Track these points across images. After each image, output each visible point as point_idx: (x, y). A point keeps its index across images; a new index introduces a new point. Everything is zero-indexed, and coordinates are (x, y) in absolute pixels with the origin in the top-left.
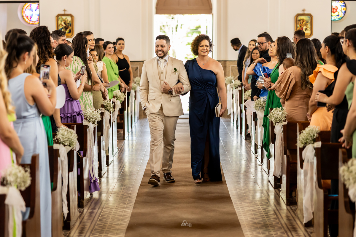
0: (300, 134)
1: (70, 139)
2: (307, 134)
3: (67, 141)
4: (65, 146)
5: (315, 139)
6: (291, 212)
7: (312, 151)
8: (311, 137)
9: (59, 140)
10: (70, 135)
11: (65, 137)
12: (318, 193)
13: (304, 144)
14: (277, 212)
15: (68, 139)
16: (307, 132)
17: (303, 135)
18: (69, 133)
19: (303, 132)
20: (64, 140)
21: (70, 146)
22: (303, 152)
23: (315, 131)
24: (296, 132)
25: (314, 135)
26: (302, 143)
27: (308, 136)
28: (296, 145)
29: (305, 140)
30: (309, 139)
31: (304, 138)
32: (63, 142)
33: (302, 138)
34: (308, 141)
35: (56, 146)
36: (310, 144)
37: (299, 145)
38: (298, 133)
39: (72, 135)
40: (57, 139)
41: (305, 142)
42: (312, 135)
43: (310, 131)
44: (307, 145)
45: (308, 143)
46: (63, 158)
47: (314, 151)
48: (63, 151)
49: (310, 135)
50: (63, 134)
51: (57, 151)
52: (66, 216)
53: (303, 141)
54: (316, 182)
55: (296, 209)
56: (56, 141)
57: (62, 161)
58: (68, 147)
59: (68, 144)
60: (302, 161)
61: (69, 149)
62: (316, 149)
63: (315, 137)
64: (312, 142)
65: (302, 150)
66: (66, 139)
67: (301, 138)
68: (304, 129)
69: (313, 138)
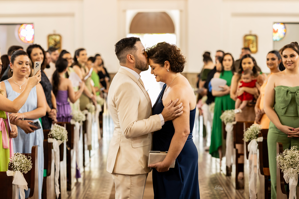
0: (246, 130)
1: (61, 135)
2: (251, 131)
3: (59, 136)
4: (57, 140)
5: (258, 135)
6: (239, 194)
7: (256, 145)
8: (255, 133)
9: (53, 135)
10: (62, 131)
11: (57, 133)
12: (260, 178)
13: (249, 139)
14: (228, 194)
15: (60, 134)
16: (251, 129)
17: (248, 131)
18: (61, 130)
19: (248, 129)
20: (57, 135)
21: (61, 140)
22: (249, 146)
23: (257, 128)
24: (243, 129)
25: (257, 132)
26: (248, 138)
27: (252, 132)
28: (243, 139)
29: (250, 135)
30: (253, 135)
31: (249, 134)
32: (56, 137)
33: (248, 134)
34: (252, 136)
35: (50, 140)
36: (254, 139)
37: (246, 140)
38: (245, 130)
39: (63, 131)
40: (51, 135)
41: (250, 137)
42: (256, 132)
43: (254, 128)
44: (251, 140)
45: (252, 138)
46: (56, 150)
47: (257, 145)
48: (56, 144)
49: (254, 131)
50: (56, 130)
51: (51, 144)
52: (58, 196)
53: (248, 136)
54: (258, 170)
55: (243, 193)
56: (51, 136)
57: (55, 152)
58: (60, 141)
59: (60, 138)
60: (248, 153)
61: (60, 142)
62: (259, 143)
63: (258, 133)
64: (256, 137)
65: (248, 143)
66: (58, 135)
67: (246, 134)
68: (249, 127)
69: (256, 134)
